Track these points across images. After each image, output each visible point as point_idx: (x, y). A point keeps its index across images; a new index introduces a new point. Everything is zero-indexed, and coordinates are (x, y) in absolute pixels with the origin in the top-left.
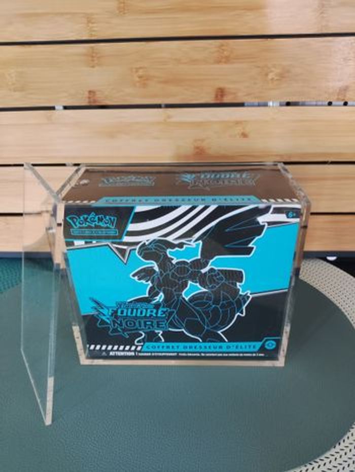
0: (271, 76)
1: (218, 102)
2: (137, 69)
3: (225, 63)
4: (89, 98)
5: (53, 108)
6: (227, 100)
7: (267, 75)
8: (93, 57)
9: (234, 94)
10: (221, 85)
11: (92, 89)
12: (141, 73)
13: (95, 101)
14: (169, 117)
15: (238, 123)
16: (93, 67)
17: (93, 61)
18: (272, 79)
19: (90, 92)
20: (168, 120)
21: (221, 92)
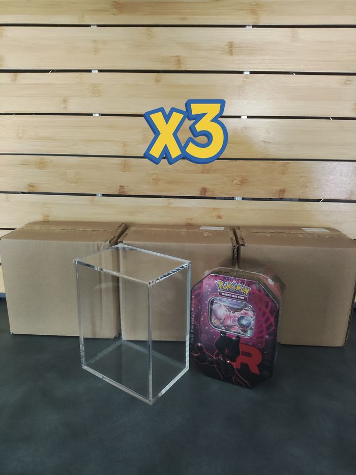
0: (235, 182)
1: (202, 196)
2: (152, 174)
3: (207, 173)
4: (120, 190)
5: (95, 195)
6: (207, 195)
7: (233, 181)
8: (125, 166)
9: (212, 191)
10: (205, 186)
11: (123, 185)
12: (154, 176)
13: (123, 192)
14: (170, 204)
15: (215, 209)
16: (125, 172)
17: (125, 168)
18: (236, 184)
19: (121, 186)
20: (170, 206)
21: (204, 190)
